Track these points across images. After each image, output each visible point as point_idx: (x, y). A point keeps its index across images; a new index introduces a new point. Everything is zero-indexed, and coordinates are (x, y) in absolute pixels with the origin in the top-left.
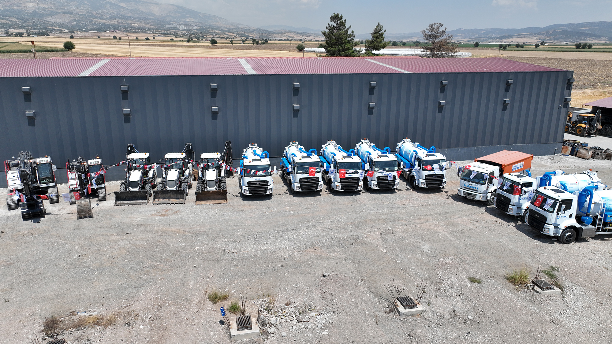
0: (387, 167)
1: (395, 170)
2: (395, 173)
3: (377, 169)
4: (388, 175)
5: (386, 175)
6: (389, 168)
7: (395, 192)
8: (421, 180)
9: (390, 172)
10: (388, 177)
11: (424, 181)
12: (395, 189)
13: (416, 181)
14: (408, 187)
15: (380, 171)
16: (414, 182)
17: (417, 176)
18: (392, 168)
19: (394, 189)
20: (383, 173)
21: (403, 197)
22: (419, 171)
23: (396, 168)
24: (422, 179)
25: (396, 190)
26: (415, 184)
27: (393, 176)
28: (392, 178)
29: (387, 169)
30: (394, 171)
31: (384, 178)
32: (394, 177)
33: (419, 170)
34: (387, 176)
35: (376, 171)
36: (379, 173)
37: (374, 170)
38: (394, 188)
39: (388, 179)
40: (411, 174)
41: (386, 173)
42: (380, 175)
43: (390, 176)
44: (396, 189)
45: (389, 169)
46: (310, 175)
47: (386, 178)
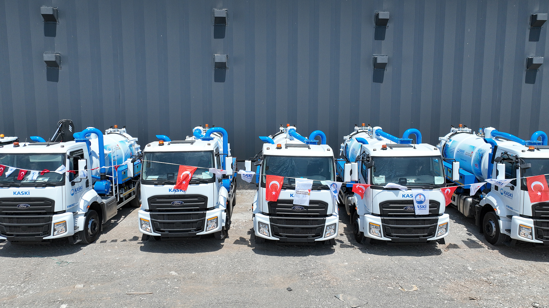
0: (411, 174)
1: (436, 183)
2: (437, 195)
3: (380, 180)
4: (413, 198)
5: (408, 199)
6: (418, 180)
7: (439, 252)
8: (518, 220)
9: (420, 191)
10: (416, 204)
11: (530, 222)
12: (437, 241)
13: (501, 222)
14: (474, 238)
15: (390, 185)
16: (494, 225)
17: (504, 207)
18: (426, 179)
19: (434, 242)
20: (400, 192)
21: (465, 268)
22: (511, 192)
23: (439, 180)
24: (521, 216)
25: (439, 246)
26: (494, 229)
27: (431, 202)
28: (428, 208)
29: (411, 181)
30: (432, 186)
31: (402, 207)
32: (434, 204)
33: (509, 190)
34: (411, 202)
35: (377, 184)
36: (386, 192)
37: (372, 183)
38: (435, 238)
39: (414, 212)
40: (482, 203)
41: (409, 192)
42: (390, 196)
43: (420, 202)
44: (442, 241)
45: (418, 182)
46: (177, 188)
47: (409, 207)
